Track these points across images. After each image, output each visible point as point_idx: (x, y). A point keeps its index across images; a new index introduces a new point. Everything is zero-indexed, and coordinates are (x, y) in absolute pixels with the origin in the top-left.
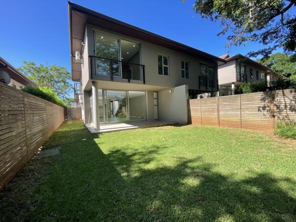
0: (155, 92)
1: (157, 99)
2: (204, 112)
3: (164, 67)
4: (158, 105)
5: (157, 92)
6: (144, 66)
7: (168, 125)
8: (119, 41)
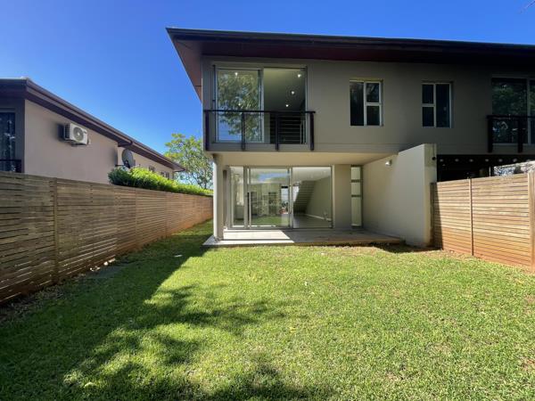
0: (353, 166)
1: (361, 181)
2: (484, 218)
3: (368, 107)
4: (362, 195)
5: (361, 166)
6: (312, 113)
7: (370, 245)
8: (260, 73)
